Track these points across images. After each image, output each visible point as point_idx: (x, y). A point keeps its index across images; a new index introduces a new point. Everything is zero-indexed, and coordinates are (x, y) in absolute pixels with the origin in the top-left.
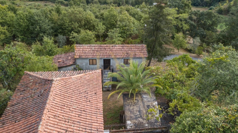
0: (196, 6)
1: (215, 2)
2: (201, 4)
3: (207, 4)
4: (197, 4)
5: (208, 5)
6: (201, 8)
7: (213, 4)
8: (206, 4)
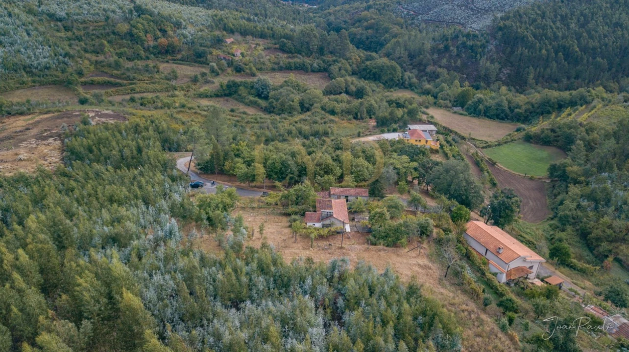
0: (500, 119)
1: (535, 114)
2: (511, 115)
3: (520, 117)
4: (502, 115)
5: (522, 118)
6: (509, 123)
7: (530, 117)
8: (518, 117)
